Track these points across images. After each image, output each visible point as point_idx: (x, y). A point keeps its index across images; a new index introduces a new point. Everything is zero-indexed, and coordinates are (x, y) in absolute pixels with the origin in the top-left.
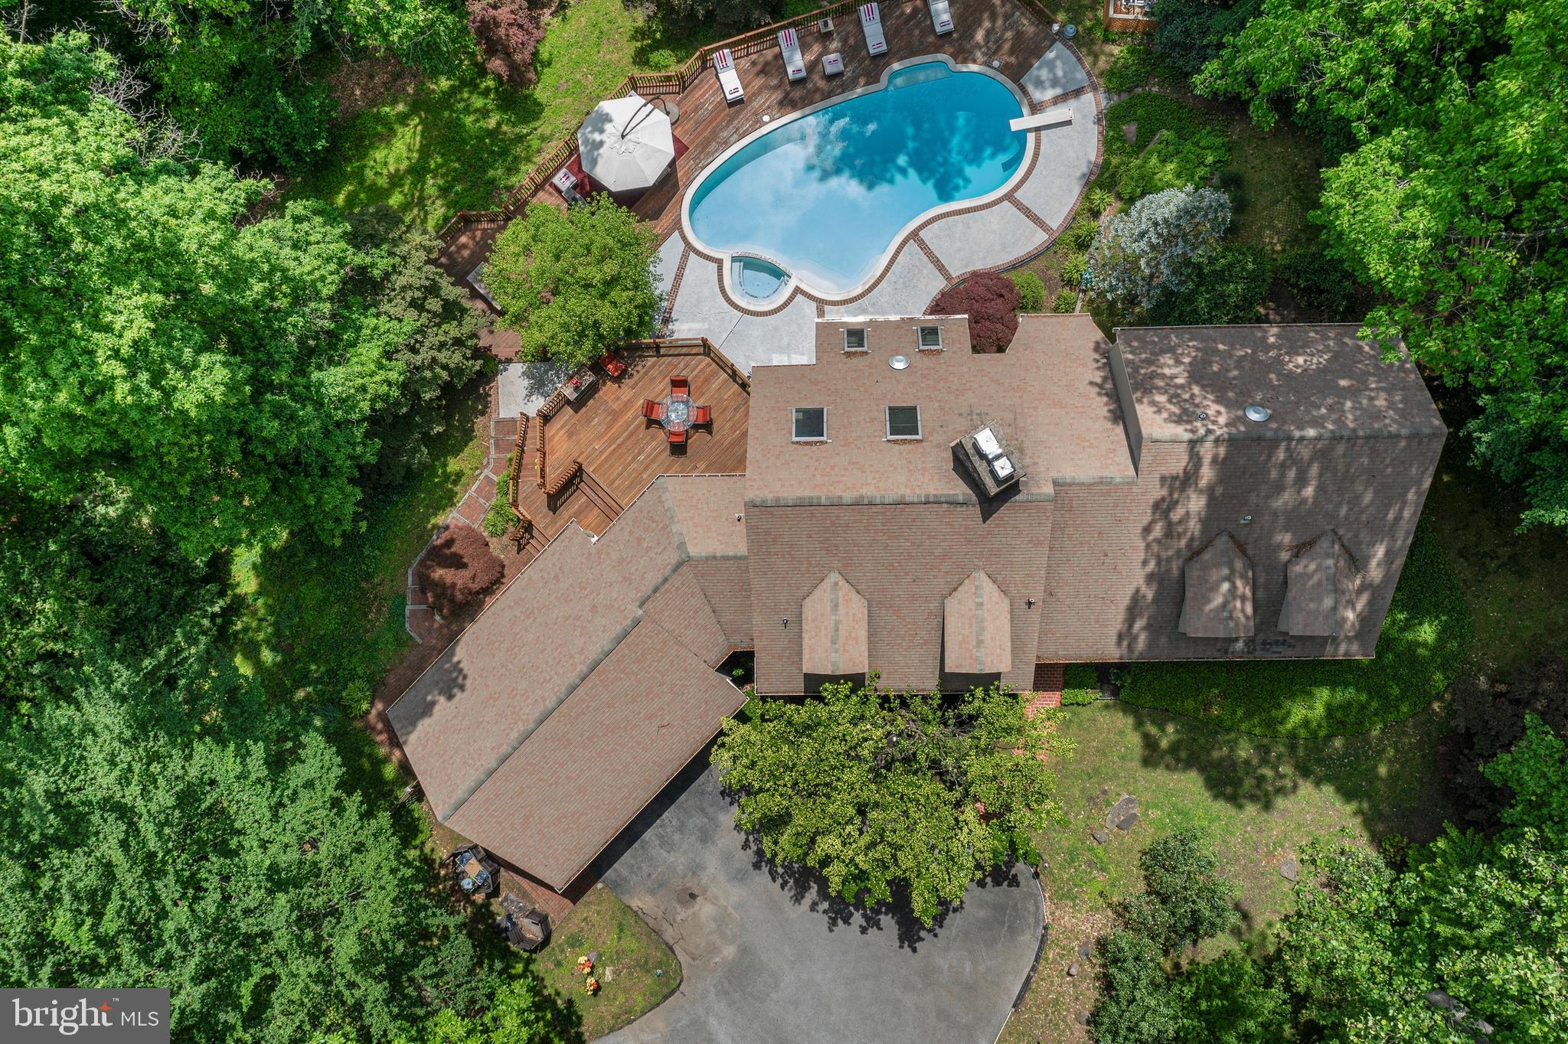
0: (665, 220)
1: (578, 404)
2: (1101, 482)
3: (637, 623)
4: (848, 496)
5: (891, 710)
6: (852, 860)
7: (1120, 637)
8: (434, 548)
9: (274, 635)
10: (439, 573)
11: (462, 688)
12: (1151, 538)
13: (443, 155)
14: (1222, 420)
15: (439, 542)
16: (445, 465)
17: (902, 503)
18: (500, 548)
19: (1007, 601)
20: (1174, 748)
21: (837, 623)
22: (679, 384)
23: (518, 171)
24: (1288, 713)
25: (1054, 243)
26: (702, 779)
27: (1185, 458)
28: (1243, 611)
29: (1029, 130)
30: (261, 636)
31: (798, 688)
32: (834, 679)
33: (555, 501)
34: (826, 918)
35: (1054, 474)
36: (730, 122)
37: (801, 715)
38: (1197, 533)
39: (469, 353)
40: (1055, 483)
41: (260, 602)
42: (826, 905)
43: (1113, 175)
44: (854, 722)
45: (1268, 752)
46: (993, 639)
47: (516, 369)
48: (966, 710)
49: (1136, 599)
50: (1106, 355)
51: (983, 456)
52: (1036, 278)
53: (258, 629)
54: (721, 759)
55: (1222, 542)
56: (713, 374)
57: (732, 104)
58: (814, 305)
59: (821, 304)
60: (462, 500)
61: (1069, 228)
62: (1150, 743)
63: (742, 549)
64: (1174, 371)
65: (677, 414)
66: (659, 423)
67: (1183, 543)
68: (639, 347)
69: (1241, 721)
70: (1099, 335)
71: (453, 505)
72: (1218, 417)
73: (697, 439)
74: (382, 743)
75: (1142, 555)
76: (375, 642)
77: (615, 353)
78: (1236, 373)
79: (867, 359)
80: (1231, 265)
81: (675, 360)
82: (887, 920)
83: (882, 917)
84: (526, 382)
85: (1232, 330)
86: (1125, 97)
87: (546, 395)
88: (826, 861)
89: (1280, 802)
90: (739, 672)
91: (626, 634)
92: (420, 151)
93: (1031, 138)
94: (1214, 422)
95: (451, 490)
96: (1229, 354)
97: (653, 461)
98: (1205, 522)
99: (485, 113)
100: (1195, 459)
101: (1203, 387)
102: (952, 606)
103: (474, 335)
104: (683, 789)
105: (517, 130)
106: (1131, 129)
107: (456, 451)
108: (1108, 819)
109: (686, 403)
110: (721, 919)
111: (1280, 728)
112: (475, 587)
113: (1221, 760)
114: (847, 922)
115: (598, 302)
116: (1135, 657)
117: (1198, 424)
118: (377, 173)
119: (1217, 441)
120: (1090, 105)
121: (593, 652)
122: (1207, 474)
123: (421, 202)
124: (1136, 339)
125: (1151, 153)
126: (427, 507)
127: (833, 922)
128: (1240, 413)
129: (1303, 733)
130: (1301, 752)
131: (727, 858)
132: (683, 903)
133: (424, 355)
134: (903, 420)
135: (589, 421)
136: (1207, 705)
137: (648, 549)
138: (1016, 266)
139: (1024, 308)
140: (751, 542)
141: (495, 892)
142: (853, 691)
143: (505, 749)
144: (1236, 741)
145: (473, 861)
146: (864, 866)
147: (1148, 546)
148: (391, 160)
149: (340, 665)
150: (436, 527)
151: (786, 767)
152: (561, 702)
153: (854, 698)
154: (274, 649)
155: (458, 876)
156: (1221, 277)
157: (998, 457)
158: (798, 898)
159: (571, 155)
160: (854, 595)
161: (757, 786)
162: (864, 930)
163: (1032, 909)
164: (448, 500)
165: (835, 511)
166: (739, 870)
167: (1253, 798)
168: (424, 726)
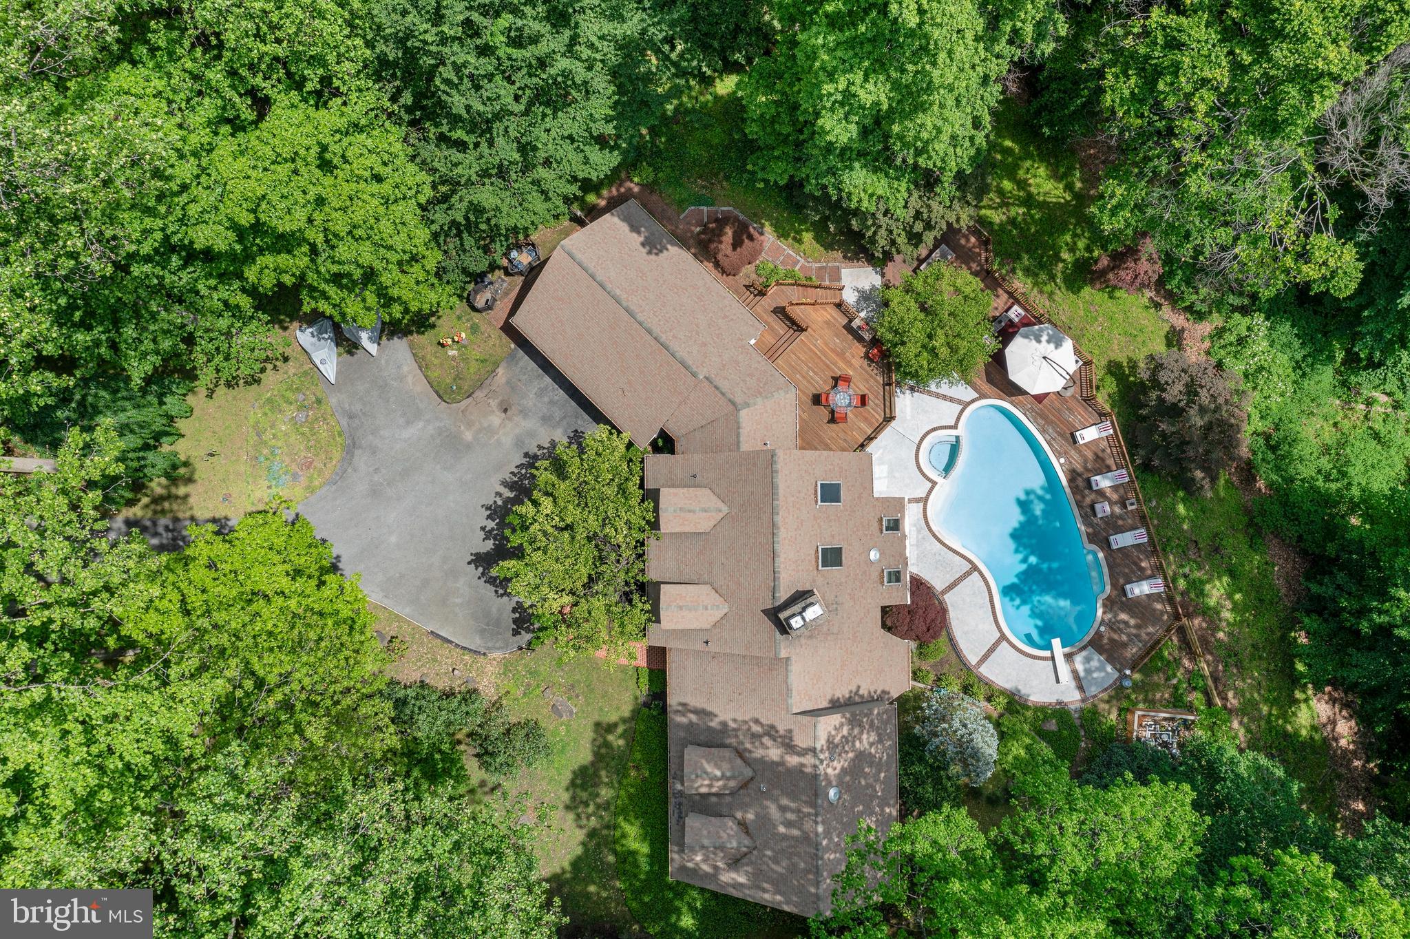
0: (986, 387)
1: (848, 328)
2: (789, 690)
3: (694, 375)
4: (779, 519)
5: (636, 547)
6: (535, 521)
7: (684, 705)
8: (747, 227)
9: (686, 109)
10: (729, 232)
11: (650, 253)
12: (752, 724)
13: (1041, 220)
14: (829, 771)
15: (751, 230)
16: (807, 230)
17: (774, 555)
18: (748, 273)
19: (708, 627)
20: (607, 744)
21: (694, 512)
22: (863, 400)
23: (1027, 276)
24: (632, 824)
25: (969, 669)
26: (586, 417)
27: (804, 746)
28: (702, 785)
29: (1052, 652)
30: (685, 99)
31: (650, 485)
32: (656, 509)
33: (780, 312)
34: (491, 502)
35: (794, 659)
36: (1059, 434)
37: (633, 487)
38: (754, 755)
39: (887, 248)
40: (788, 659)
41: (709, 97)
42: (500, 503)
43: (1018, 712)
44: (628, 522)
45: (605, 809)
46: (683, 617)
47: (877, 281)
48: (636, 597)
49: (711, 715)
50: (880, 699)
51: (804, 609)
52: (941, 655)
53: (690, 97)
54: (601, 431)
55: (748, 772)
56: (870, 424)
57: (1073, 436)
58: (924, 495)
59: (924, 501)
60: (782, 244)
61: (980, 679)
62: (611, 728)
63: (744, 447)
64: (865, 742)
65: (841, 399)
66: (836, 386)
67: (748, 746)
68: (890, 371)
69: (627, 791)
70: (895, 694)
71: (779, 238)
72: (832, 769)
73: (824, 413)
74: (610, 192)
75: (740, 718)
76: (680, 185)
77: (885, 355)
78: (863, 782)
79: (877, 533)
80: (946, 790)
81: (881, 397)
82: (489, 545)
83: (492, 541)
84: (867, 288)
85: (895, 784)
86: (1077, 722)
87: (858, 302)
88: (535, 503)
89: (571, 816)
90: (660, 443)
91: (686, 367)
92: (1044, 202)
93: (1047, 654)
94: (828, 765)
95: (789, 235)
96: (877, 780)
97: (809, 382)
98: (761, 761)
99: (1072, 249)
100: (803, 752)
101: (853, 760)
102: (705, 589)
103: (899, 252)
104: (579, 404)
105: (1059, 275)
106: (1052, 726)
107: (817, 238)
108: (559, 698)
109: (850, 405)
110: (490, 431)
111: (621, 818)
112: (720, 257)
113: (600, 777)
114: (489, 517)
115: (919, 344)
116: (671, 715)
117: (827, 754)
118: (1028, 169)
119: (815, 766)
120: (1071, 696)
121: (674, 346)
122: (793, 760)
123: (1004, 204)
124: (889, 718)
125: (1032, 738)
126: (777, 219)
127: (488, 508)
128: (834, 783)
129: (618, 834)
130: (605, 832)
131: (532, 434)
132: (501, 404)
133: (882, 220)
134: (832, 557)
135: (837, 336)
136: (637, 768)
137: (744, 381)
138: (952, 641)
139: (920, 646)
140: (748, 453)
141: (507, 273)
142: (648, 522)
143: (609, 286)
144: (613, 787)
145: (530, 259)
146: (532, 528)
147: (746, 722)
148: (1038, 180)
149: (664, 159)
150: (763, 226)
151: (598, 477)
152: (640, 324)
153: (644, 523)
154: (676, 109)
155: (518, 247)
156: (937, 782)
157: (803, 619)
158: (505, 484)
159: (1035, 317)
160: (713, 523)
161: (585, 457)
162: (483, 529)
163: (498, 645)
164: (782, 234)
165: (769, 510)
166: (523, 443)
167: (573, 798)
168: (624, 227)
